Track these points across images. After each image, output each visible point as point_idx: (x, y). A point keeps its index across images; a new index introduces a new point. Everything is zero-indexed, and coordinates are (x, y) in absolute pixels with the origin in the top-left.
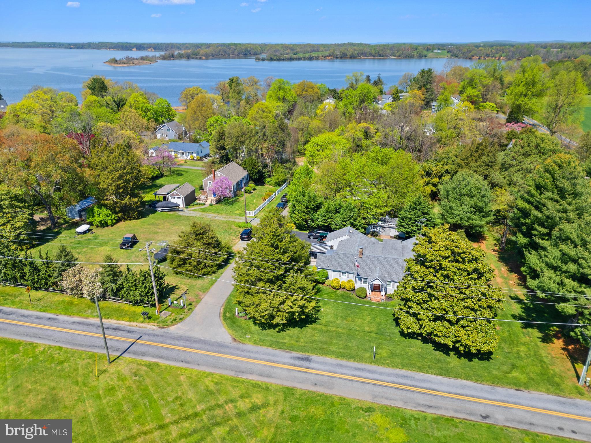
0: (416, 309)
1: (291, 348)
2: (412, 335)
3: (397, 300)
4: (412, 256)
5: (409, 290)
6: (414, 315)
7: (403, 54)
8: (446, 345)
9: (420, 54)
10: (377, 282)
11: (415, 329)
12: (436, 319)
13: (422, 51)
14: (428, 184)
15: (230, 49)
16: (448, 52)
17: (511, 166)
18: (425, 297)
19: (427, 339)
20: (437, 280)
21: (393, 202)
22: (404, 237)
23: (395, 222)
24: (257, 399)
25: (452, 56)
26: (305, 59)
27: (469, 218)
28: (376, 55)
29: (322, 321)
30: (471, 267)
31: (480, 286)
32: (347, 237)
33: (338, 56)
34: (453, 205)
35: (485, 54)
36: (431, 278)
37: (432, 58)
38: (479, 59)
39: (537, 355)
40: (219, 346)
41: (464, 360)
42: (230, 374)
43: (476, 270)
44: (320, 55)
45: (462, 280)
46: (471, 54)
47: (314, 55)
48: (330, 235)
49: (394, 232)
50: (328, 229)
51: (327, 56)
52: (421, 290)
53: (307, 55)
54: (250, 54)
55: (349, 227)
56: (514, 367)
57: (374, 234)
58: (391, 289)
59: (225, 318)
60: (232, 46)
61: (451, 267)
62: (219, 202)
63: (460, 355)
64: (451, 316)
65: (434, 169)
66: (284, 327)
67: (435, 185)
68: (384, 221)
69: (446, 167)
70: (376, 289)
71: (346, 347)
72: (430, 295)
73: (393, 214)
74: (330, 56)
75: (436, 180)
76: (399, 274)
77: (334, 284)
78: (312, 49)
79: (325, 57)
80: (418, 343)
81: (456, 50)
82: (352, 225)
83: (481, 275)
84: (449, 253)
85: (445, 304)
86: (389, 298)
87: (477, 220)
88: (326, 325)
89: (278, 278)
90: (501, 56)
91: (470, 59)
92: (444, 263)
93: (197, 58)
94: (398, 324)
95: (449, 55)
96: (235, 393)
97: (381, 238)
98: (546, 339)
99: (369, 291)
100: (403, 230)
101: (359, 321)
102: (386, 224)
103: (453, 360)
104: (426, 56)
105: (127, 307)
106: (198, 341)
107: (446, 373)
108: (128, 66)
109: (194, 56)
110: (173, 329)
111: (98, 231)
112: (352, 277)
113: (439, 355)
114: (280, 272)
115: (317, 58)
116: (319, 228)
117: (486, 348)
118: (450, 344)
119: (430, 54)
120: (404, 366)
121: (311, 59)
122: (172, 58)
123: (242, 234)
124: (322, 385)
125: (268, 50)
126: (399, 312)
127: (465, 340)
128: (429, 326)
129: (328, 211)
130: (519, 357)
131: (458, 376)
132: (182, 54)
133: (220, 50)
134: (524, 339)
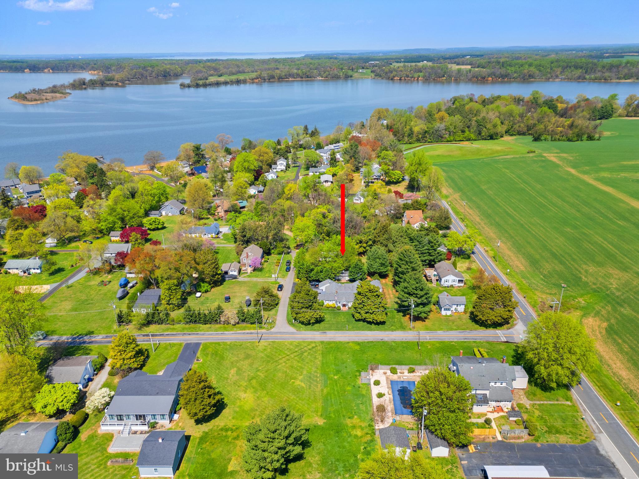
0: (359, 311)
1: (318, 330)
2: (359, 320)
3: (353, 309)
4: (356, 292)
5: (357, 304)
6: (359, 313)
7: (329, 74)
8: (370, 321)
9: (346, 75)
10: (344, 303)
11: (360, 317)
12: (367, 313)
13: (347, 72)
14: (361, 247)
15: (147, 71)
16: (372, 72)
17: (396, 242)
18: (362, 306)
19: (364, 320)
20: (365, 300)
21: (346, 264)
22: (352, 281)
23: (347, 274)
24: (314, 345)
25: (376, 76)
26: (232, 83)
27: (379, 269)
28: (304, 76)
29: (326, 320)
30: (375, 294)
31: (379, 300)
32: (329, 285)
33: (266, 78)
34: (372, 263)
35: (405, 75)
36: (363, 299)
37: (357, 79)
38: (400, 79)
39: (400, 321)
40: (293, 333)
41: (377, 326)
42: (301, 340)
43: (377, 295)
44: (247, 78)
45: (373, 299)
46: (392, 75)
47: (241, 77)
48: (320, 284)
49: (347, 278)
50: (319, 281)
51: (255, 79)
52: (360, 304)
53: (234, 78)
54: (170, 75)
55: (328, 280)
56: (392, 325)
57: (339, 280)
58: (350, 305)
59: (290, 324)
60: (149, 68)
61: (369, 294)
62: (254, 270)
63: (375, 324)
64: (371, 311)
65: (363, 239)
66: (313, 324)
67: (365, 248)
68: (342, 273)
69: (369, 237)
70: (344, 305)
71: (337, 327)
72: (364, 305)
73: (347, 270)
74: (257, 78)
75: (365, 245)
76: (352, 299)
77: (328, 306)
78: (237, 69)
79: (253, 79)
80: (362, 322)
81: (379, 70)
82: (329, 278)
83: (379, 296)
84: (368, 290)
85: (368, 307)
86: (349, 308)
87: (383, 269)
88: (328, 321)
89: (310, 306)
90: (419, 77)
91: (392, 79)
92: (367, 294)
93: (112, 85)
94: (354, 317)
95: (373, 75)
96: (305, 345)
97: (342, 281)
98: (404, 316)
99: (342, 307)
100: (351, 277)
101: (340, 318)
102: (344, 275)
103: (373, 326)
104: (351, 77)
105: (249, 325)
106: (284, 333)
107: (371, 330)
108: (41, 103)
109: (108, 82)
110: (272, 330)
111: (205, 294)
112: (334, 302)
113: (369, 325)
114: (310, 304)
115: (245, 82)
116: (314, 281)
117: (382, 320)
118: (371, 320)
119: (355, 75)
120: (357, 330)
121: (238, 82)
122: (84, 86)
123: (278, 288)
124: (332, 339)
125: (189, 71)
126: (354, 313)
127: (376, 318)
128: (365, 316)
129: (317, 273)
130: (394, 322)
131: (375, 330)
132: (95, 81)
133: (136, 72)
134: (397, 316)
